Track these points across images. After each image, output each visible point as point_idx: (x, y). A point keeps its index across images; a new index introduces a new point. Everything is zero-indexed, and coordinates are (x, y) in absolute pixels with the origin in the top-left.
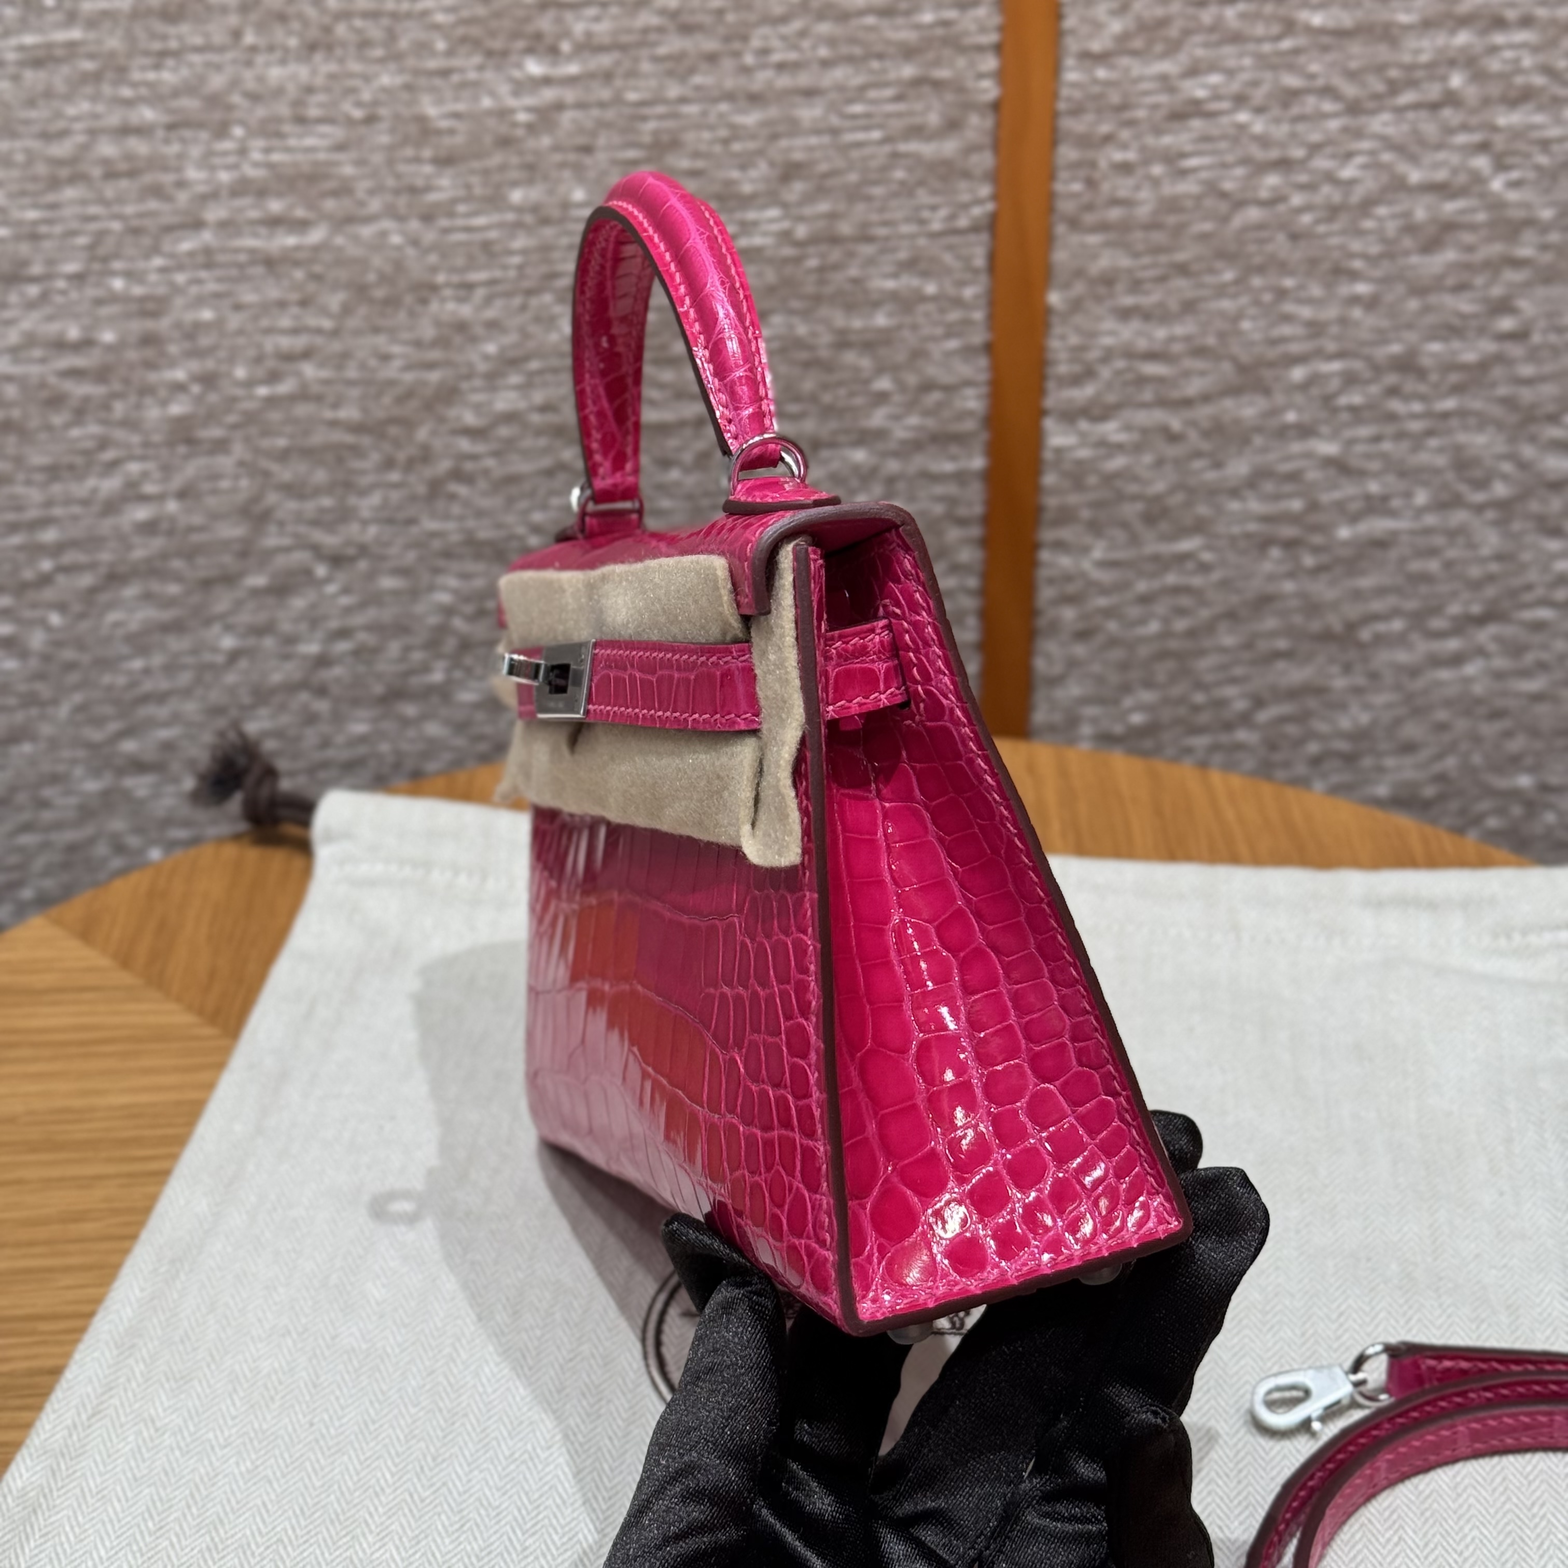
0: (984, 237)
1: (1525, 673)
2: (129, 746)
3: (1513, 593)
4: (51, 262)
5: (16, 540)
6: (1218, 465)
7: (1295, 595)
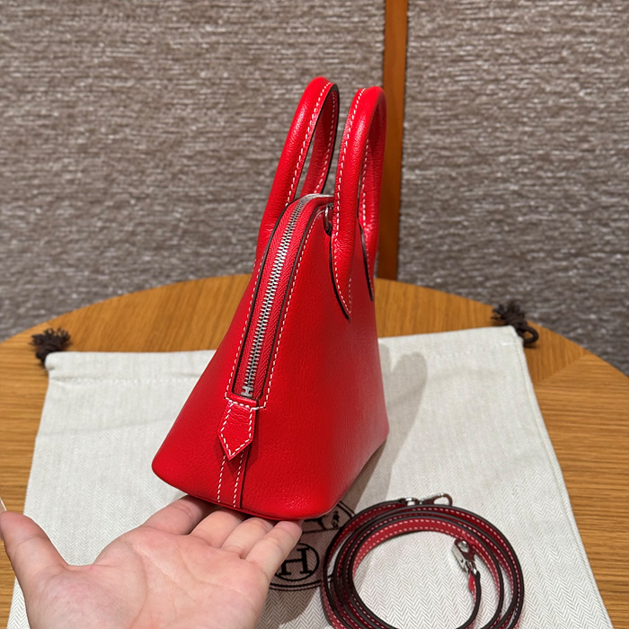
1: (593, 277)
2: (65, 257)
3: (589, 247)
4: (35, 86)
5: (24, 182)
6: (471, 190)
7: (501, 240)
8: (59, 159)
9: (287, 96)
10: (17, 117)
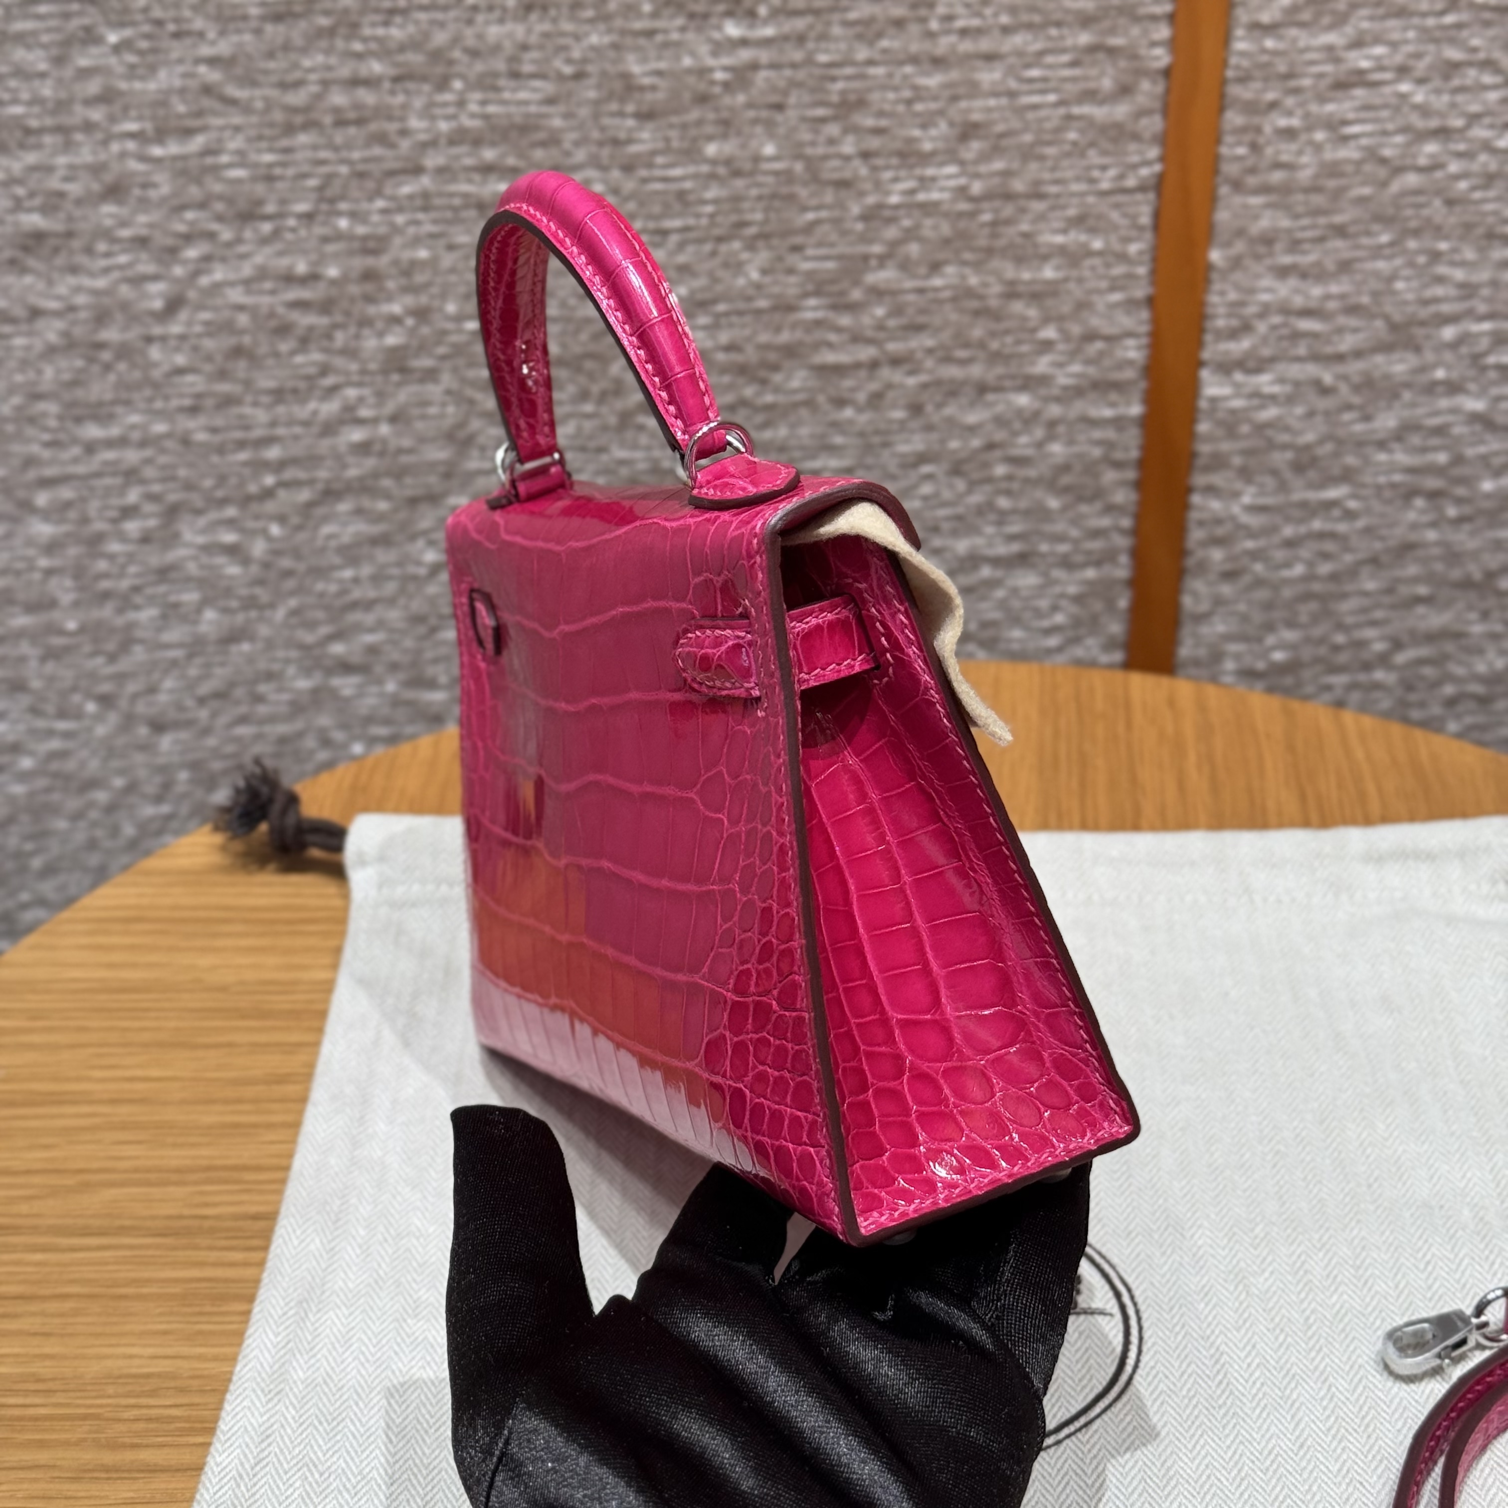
0: (1151, 196)
2: (338, 649)
4: (283, 202)
5: (243, 456)
6: (1367, 418)
7: (1437, 543)
8: (334, 390)
9: (921, 197)
10: (232, 284)
